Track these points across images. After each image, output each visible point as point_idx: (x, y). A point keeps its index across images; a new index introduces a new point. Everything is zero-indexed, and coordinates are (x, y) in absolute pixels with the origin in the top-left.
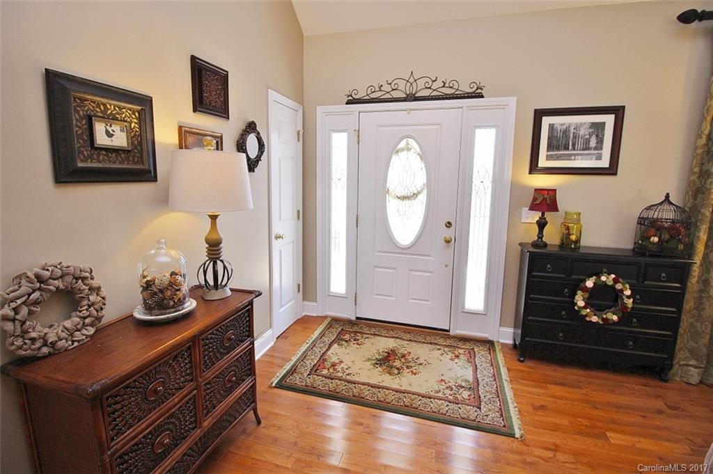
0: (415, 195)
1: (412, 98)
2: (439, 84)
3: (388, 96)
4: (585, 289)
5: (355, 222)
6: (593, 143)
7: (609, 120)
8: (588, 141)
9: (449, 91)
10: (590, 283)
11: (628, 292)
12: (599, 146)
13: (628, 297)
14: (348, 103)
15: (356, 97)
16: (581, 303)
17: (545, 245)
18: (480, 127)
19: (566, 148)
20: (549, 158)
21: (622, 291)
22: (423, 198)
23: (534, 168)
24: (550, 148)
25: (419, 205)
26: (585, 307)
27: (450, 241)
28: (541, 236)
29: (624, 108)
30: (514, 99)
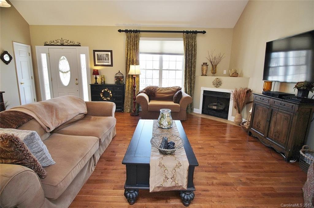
0: (67, 72)
1: (62, 45)
2: (69, 42)
3: (56, 44)
4: (102, 93)
5: (51, 80)
6: (107, 59)
7: (109, 53)
8: (106, 58)
9: (72, 44)
10: (103, 91)
11: (110, 92)
12: (108, 60)
13: (111, 94)
14: (45, 45)
15: (47, 44)
16: (102, 96)
17: (97, 83)
18: (82, 54)
19: (101, 60)
20: (98, 62)
21: (109, 92)
22: (69, 72)
23: (95, 65)
24: (98, 60)
25: (69, 74)
26: (103, 97)
27: (78, 84)
28: (96, 81)
29: (112, 51)
30: (88, 47)
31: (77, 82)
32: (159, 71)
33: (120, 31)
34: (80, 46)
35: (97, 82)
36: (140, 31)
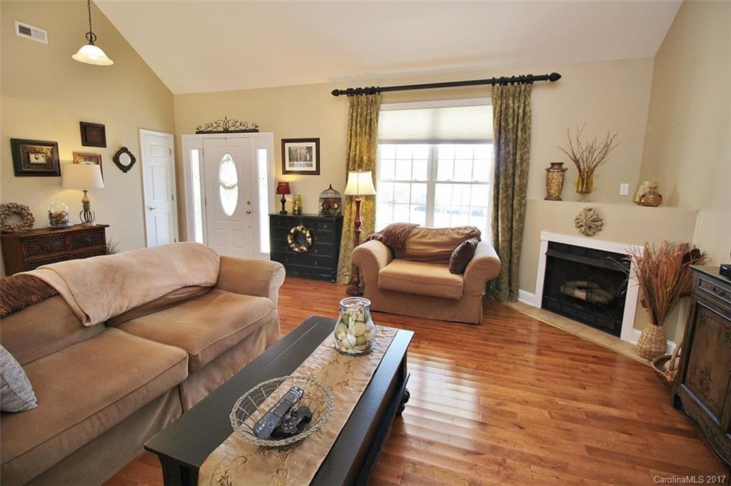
0: (232, 187)
1: (226, 131)
2: (238, 124)
3: (215, 130)
4: (291, 234)
5: (205, 202)
6: (308, 158)
7: (313, 145)
8: (306, 157)
9: (244, 128)
10: (292, 231)
11: (308, 235)
12: (311, 160)
13: (309, 237)
14: (197, 133)
15: (201, 130)
16: (290, 242)
17: (286, 212)
18: (261, 148)
19: (297, 161)
20: (290, 165)
21: (305, 234)
22: (236, 188)
23: (285, 172)
24: (290, 160)
25: (235, 192)
26: (292, 243)
27: (250, 212)
28: (283, 208)
29: (319, 139)
30: (272, 133)
31: (249, 208)
32: (426, 185)
33: (336, 93)
34: (257, 131)
35: (285, 209)
36: (380, 90)
